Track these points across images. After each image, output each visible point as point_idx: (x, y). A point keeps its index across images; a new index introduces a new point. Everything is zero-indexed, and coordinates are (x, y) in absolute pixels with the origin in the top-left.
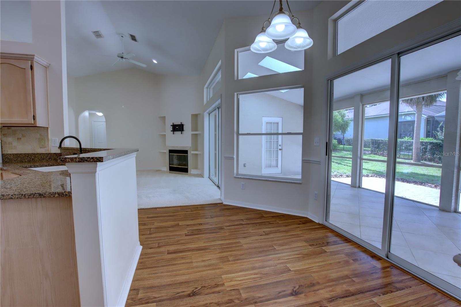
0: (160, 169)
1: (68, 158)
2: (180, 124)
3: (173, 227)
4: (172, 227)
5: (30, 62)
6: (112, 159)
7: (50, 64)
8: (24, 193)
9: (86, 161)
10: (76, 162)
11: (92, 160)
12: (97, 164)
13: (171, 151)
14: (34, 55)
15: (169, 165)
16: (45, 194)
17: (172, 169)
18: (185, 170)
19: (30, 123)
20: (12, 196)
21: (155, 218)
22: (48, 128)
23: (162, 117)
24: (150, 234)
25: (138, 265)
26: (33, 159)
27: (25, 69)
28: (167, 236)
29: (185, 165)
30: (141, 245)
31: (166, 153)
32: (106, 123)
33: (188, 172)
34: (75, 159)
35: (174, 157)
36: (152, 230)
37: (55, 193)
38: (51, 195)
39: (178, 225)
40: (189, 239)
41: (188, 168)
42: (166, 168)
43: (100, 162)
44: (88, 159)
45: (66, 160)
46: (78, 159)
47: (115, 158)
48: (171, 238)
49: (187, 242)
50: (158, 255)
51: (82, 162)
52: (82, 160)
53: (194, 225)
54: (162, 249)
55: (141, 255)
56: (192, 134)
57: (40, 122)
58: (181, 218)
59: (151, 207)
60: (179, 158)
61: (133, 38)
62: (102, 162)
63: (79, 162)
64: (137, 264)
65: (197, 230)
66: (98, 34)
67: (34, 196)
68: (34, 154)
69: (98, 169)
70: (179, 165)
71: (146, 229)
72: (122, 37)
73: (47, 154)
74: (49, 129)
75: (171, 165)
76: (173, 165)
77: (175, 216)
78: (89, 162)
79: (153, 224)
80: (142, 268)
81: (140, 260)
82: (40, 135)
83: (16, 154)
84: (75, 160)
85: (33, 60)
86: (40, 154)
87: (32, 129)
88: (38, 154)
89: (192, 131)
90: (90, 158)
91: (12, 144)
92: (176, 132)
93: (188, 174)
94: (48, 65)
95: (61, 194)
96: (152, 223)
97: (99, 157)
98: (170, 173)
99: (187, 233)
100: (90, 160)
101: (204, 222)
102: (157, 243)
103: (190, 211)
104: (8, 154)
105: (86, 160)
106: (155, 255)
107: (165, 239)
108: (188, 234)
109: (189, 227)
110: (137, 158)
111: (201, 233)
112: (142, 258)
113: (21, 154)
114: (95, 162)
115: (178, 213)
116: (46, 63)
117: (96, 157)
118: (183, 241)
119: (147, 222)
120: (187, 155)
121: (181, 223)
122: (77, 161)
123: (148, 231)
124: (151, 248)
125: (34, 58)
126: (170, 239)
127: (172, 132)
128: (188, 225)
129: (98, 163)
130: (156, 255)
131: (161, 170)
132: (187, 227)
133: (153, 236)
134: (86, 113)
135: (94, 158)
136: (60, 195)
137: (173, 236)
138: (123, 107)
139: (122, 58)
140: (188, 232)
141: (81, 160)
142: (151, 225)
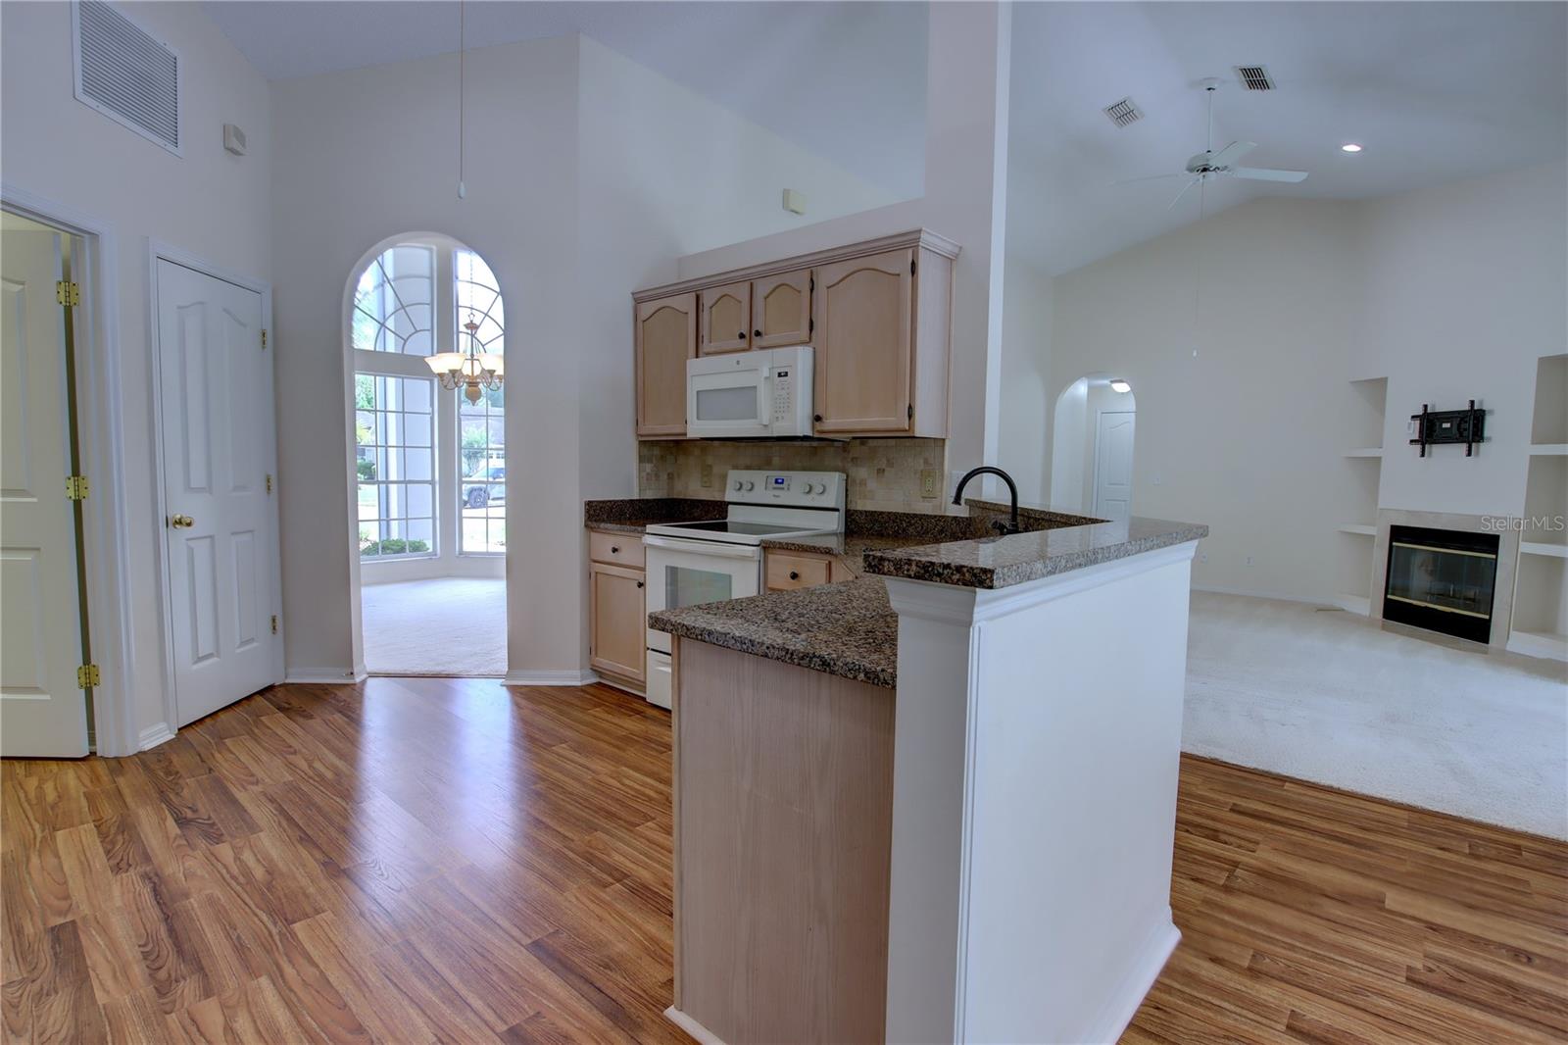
0: (1338, 604)
1: (889, 561)
2: (1467, 407)
3: (1344, 902)
4: (1344, 899)
5: (910, 251)
6: (1043, 576)
7: (961, 248)
8: (792, 648)
9: (938, 579)
10: (910, 576)
11: (956, 577)
12: (975, 592)
13: (1398, 533)
14: (920, 231)
15: (1386, 593)
16: (835, 664)
17: (1397, 612)
18: (1477, 631)
19: (901, 427)
20: (768, 648)
21: (1268, 825)
22: (944, 440)
23: (1365, 381)
24: (1227, 889)
25: (1147, 1009)
26: (904, 530)
27: (899, 275)
28: (1307, 937)
29: (1472, 603)
30: (1177, 921)
31: (1373, 536)
32: (1136, 416)
33: (1487, 642)
34: (906, 567)
35: (1417, 560)
36: (1239, 872)
37: (857, 667)
38: (849, 670)
39: (1378, 903)
40: (1427, 1011)
41: (1490, 620)
42: (1370, 605)
43: (984, 587)
44: (945, 572)
45: (884, 566)
46: (914, 567)
47: (1061, 572)
48: (1323, 958)
49: (1413, 1023)
50: (1238, 1010)
51: (926, 579)
52: (927, 571)
53: (1477, 942)
54: (1267, 992)
55: (1169, 970)
56: (1534, 459)
57: (924, 427)
58: (1403, 869)
59: (1261, 767)
60: (1445, 570)
61: (1255, 79)
62: (991, 587)
63: (918, 577)
64: (1142, 1005)
65: (1494, 979)
66: (1123, 113)
67: (810, 662)
68: (907, 515)
69: (979, 613)
70: (1442, 597)
71: (1217, 858)
72: (1209, 89)
73: (935, 516)
74: (947, 442)
75: (1393, 594)
76: (1405, 592)
77: (1371, 848)
78: (947, 582)
79: (1251, 846)
80: (1153, 1029)
81: (1158, 994)
82: (926, 462)
83: (872, 513)
84: (908, 570)
85: (918, 246)
86: (922, 517)
87: (908, 444)
88: (915, 515)
89: (1537, 439)
90: (950, 568)
91: (865, 484)
92: (1437, 450)
93: (1486, 653)
94: (956, 250)
95: (872, 677)
96: (1250, 841)
97: (981, 569)
98: (1384, 628)
99: (1419, 966)
100: (952, 574)
101: (1547, 953)
102: (1251, 952)
103: (1465, 855)
104: (856, 511)
105: (939, 575)
106: (1225, 1005)
107: (1292, 948)
108: (1425, 977)
109: (1440, 939)
110: (1198, 565)
111: (1512, 1007)
112: (1169, 990)
113: (882, 513)
114: (965, 584)
115: (1389, 840)
116: (950, 248)
117: (971, 568)
118: (1388, 1004)
119: (1228, 829)
120: (1494, 556)
121: (1394, 899)
122: (912, 574)
123: (1222, 869)
124: (1215, 960)
125: (919, 238)
126: (1315, 956)
127: (1418, 448)
128: (1434, 928)
129: (977, 589)
130: (1232, 1008)
131: (1343, 610)
132: (1430, 934)
133: (1238, 903)
134: (1081, 389)
135: (965, 570)
136: (869, 678)
137: (1335, 947)
138: (1195, 354)
139: (1205, 170)
140: (1431, 970)
141: (922, 571)
142: (1239, 847)
